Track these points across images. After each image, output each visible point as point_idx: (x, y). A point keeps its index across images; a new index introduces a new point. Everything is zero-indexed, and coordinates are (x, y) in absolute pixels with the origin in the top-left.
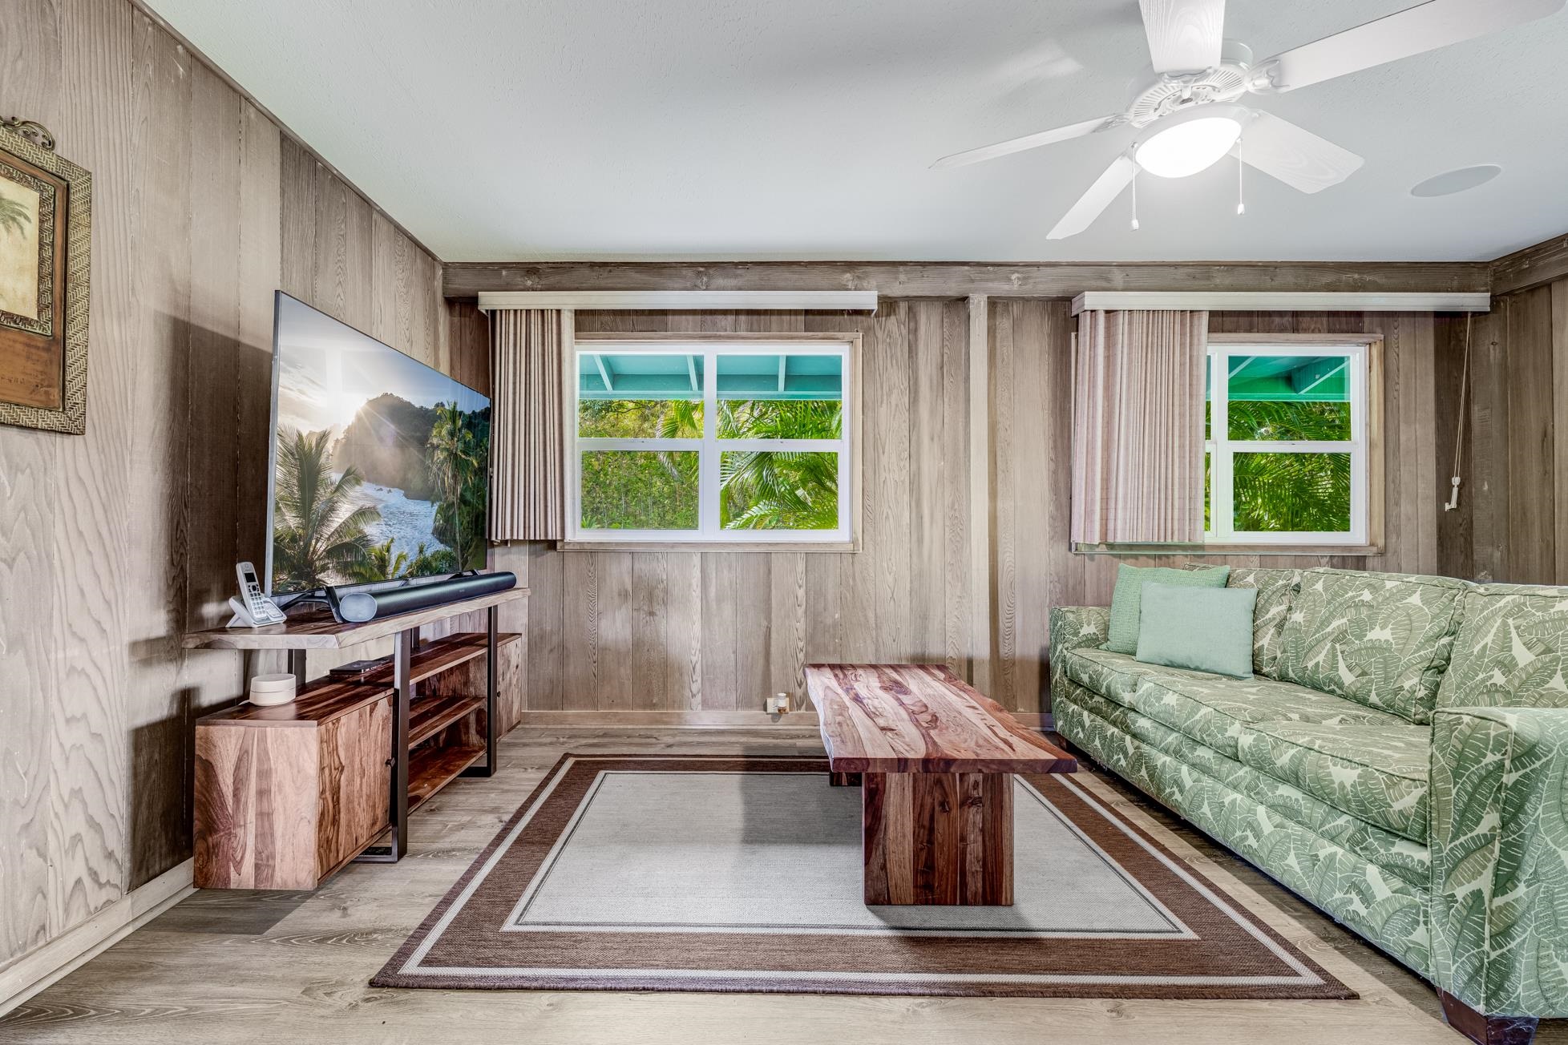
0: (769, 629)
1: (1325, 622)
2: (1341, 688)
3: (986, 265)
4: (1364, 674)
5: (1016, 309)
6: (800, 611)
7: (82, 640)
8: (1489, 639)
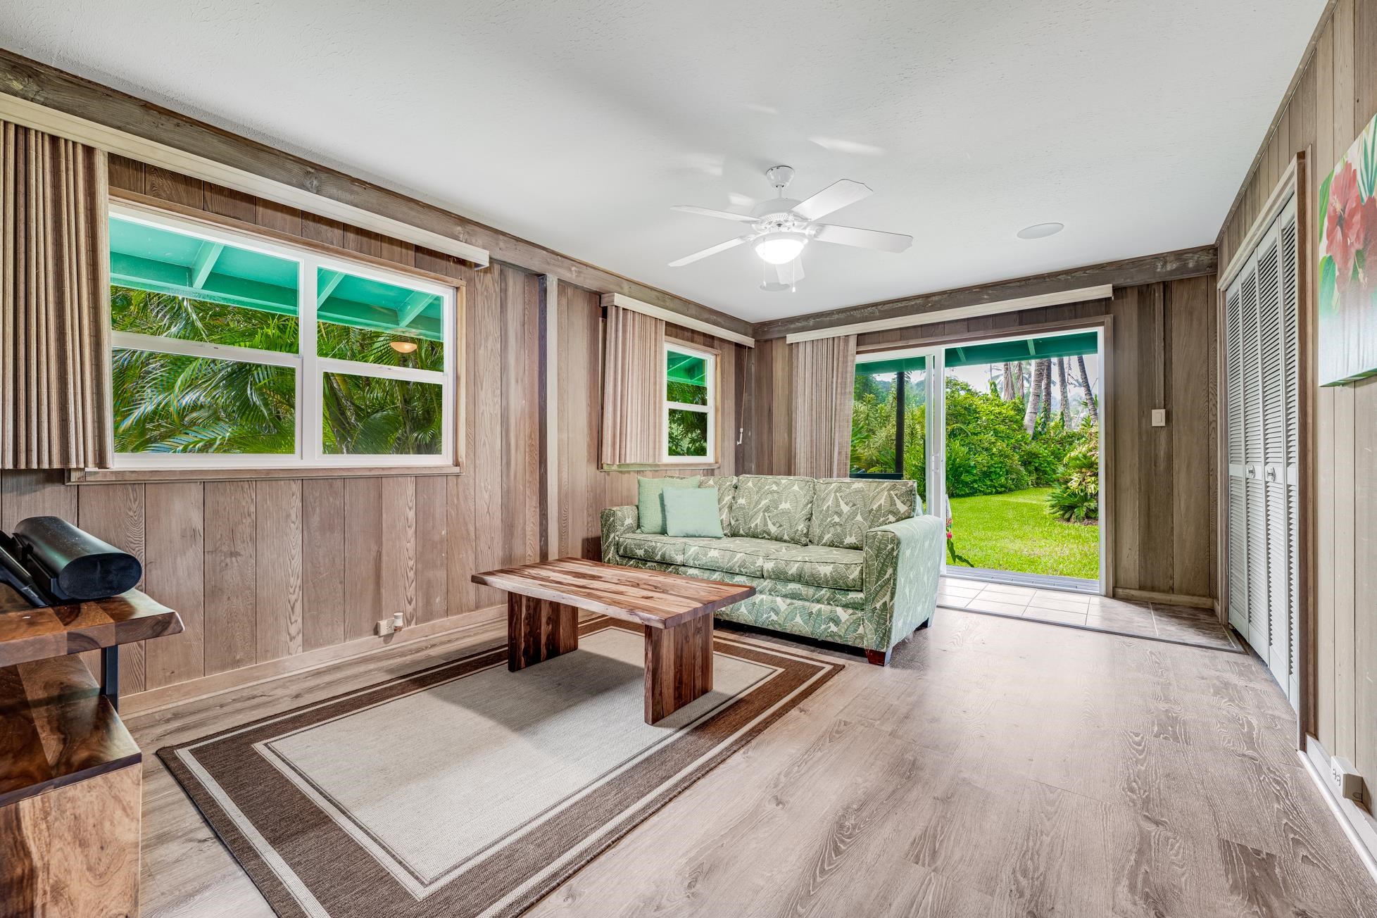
0: (379, 554)
1: (758, 503)
2: (769, 535)
3: (557, 254)
4: (781, 526)
5: (571, 292)
6: (411, 532)
8: (830, 503)
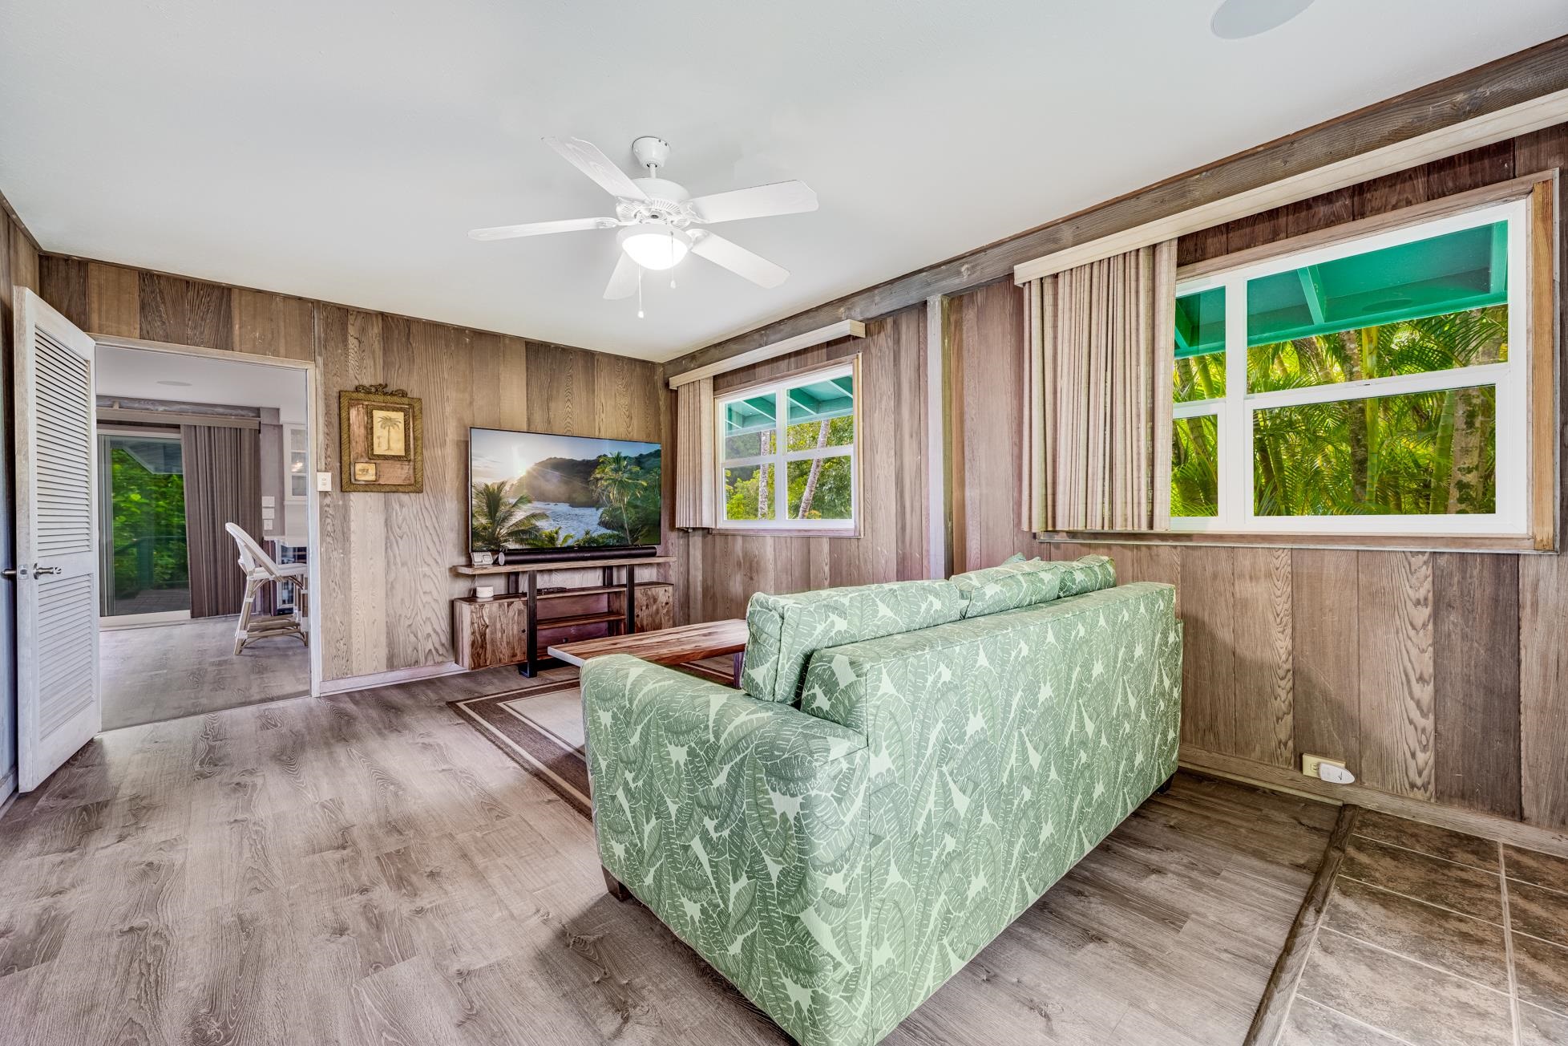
3: (939, 265)
5: (980, 297)
7: (429, 565)
